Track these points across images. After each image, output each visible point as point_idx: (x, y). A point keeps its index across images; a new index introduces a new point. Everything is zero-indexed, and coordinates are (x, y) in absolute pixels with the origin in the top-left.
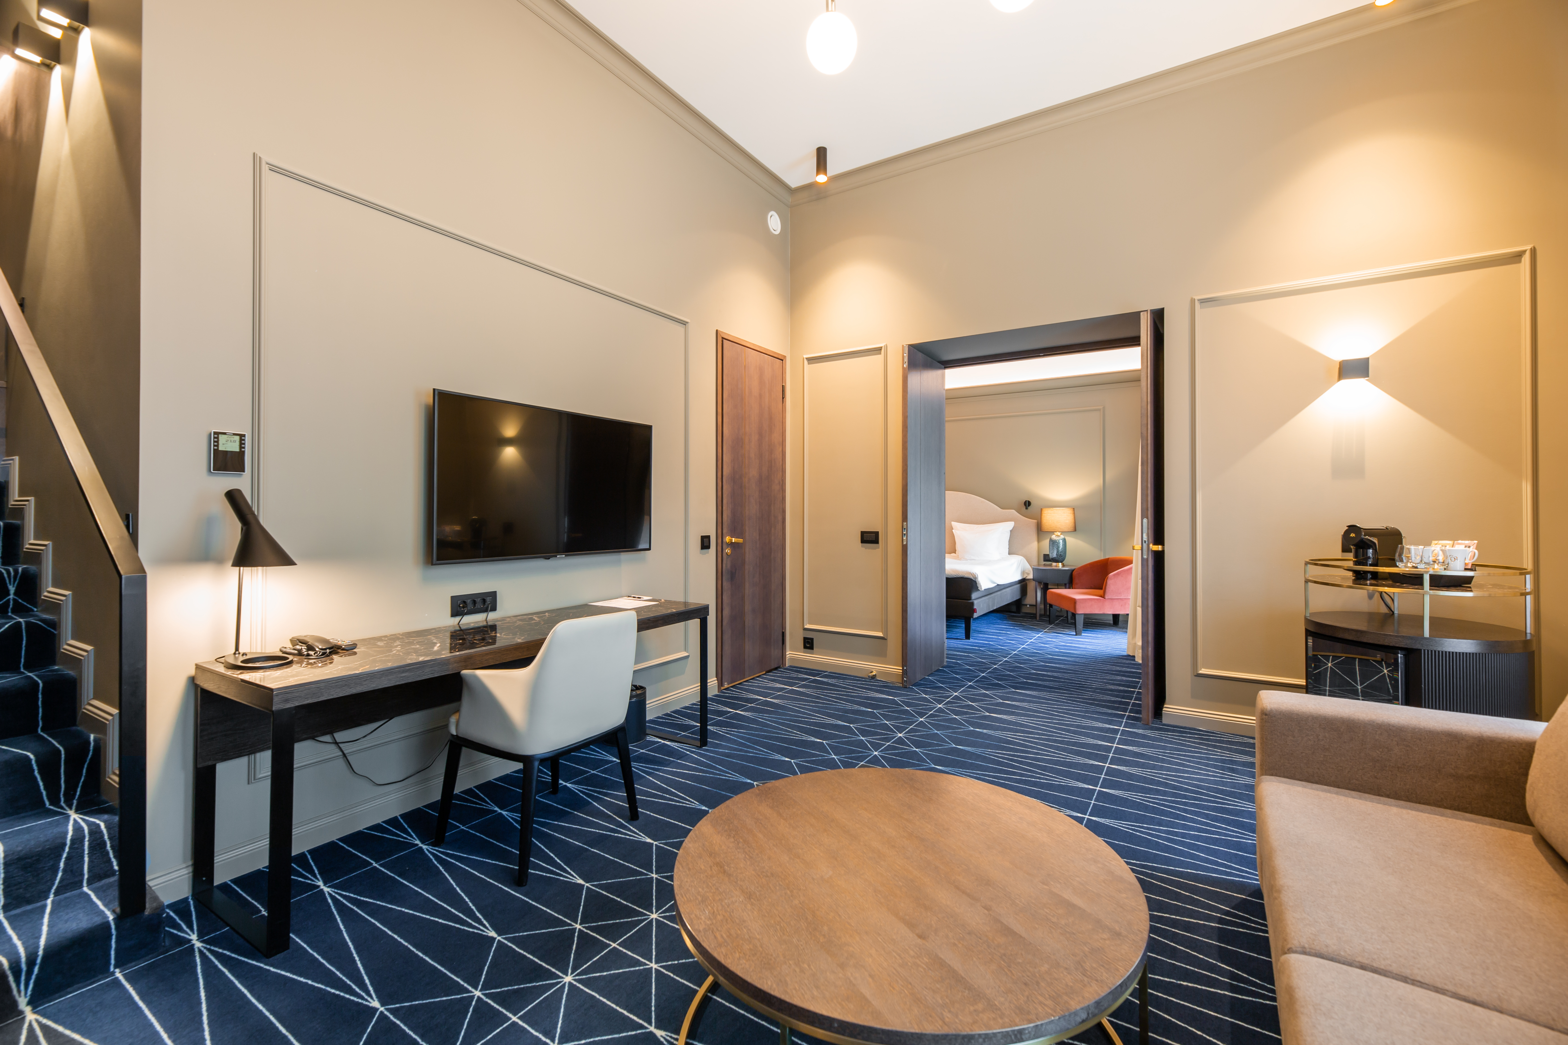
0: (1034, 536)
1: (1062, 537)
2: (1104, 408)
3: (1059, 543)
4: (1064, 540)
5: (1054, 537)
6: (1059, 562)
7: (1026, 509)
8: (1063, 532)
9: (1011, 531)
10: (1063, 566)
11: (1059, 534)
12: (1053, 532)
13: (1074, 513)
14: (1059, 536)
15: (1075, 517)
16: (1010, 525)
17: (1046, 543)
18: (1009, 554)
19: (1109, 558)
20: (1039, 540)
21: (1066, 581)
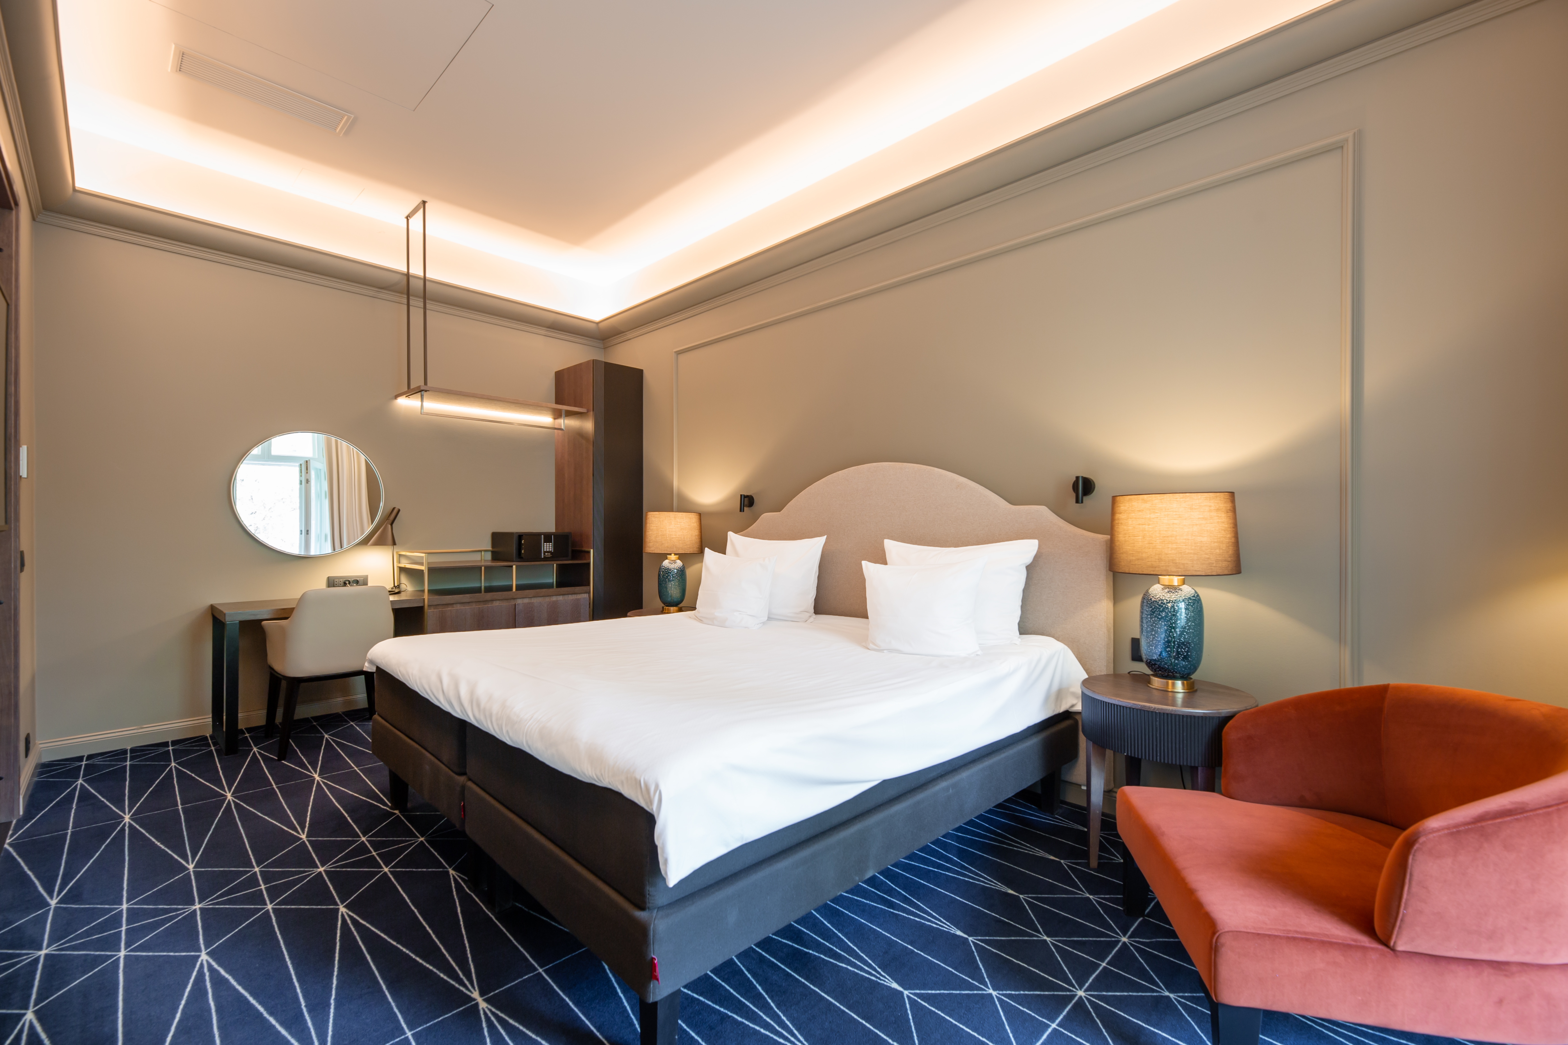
0: (1101, 583)
1: (1187, 590)
2: (1359, 137)
3: (1174, 613)
4: (1195, 603)
5: (1157, 591)
6: (1174, 678)
7: (1077, 502)
8: (1188, 577)
9: (1029, 568)
10: (1192, 690)
11: (1176, 581)
12: (1154, 577)
13: (1234, 510)
14: (1172, 588)
15: (1235, 525)
16: (1027, 549)
17: (1133, 605)
18: (1021, 634)
19: (1383, 690)
20: (1117, 596)
21: (1195, 754)
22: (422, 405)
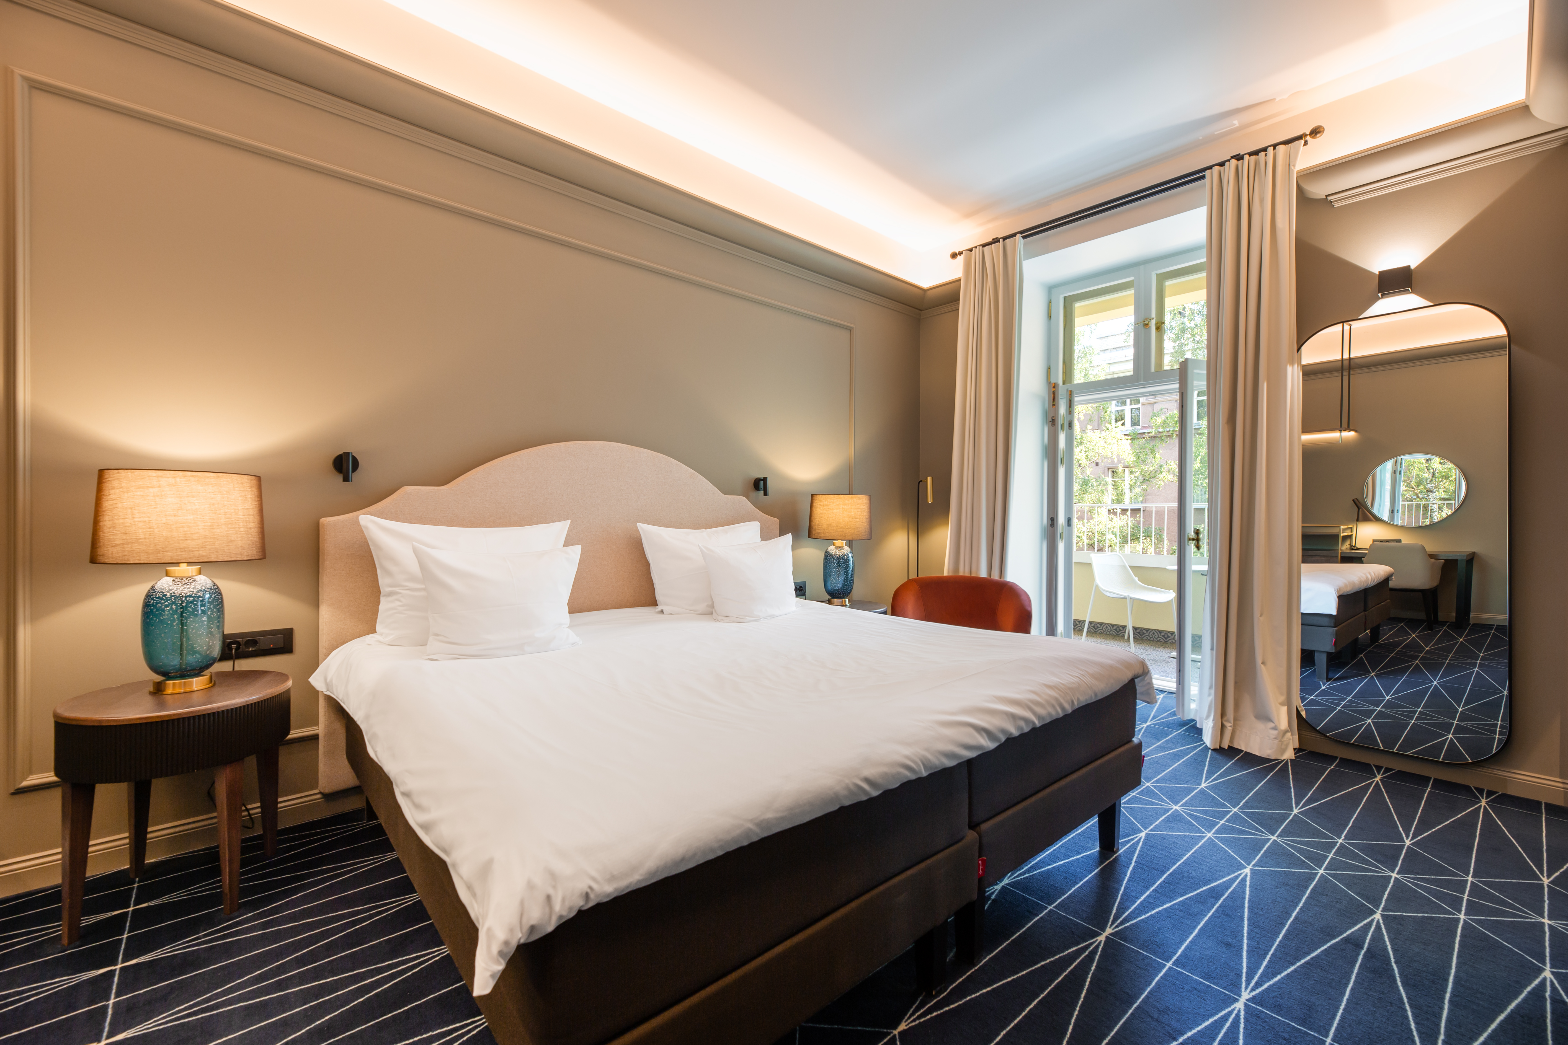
5: (832, 550)
11: (843, 543)
14: (839, 548)
22: (1341, 435)
